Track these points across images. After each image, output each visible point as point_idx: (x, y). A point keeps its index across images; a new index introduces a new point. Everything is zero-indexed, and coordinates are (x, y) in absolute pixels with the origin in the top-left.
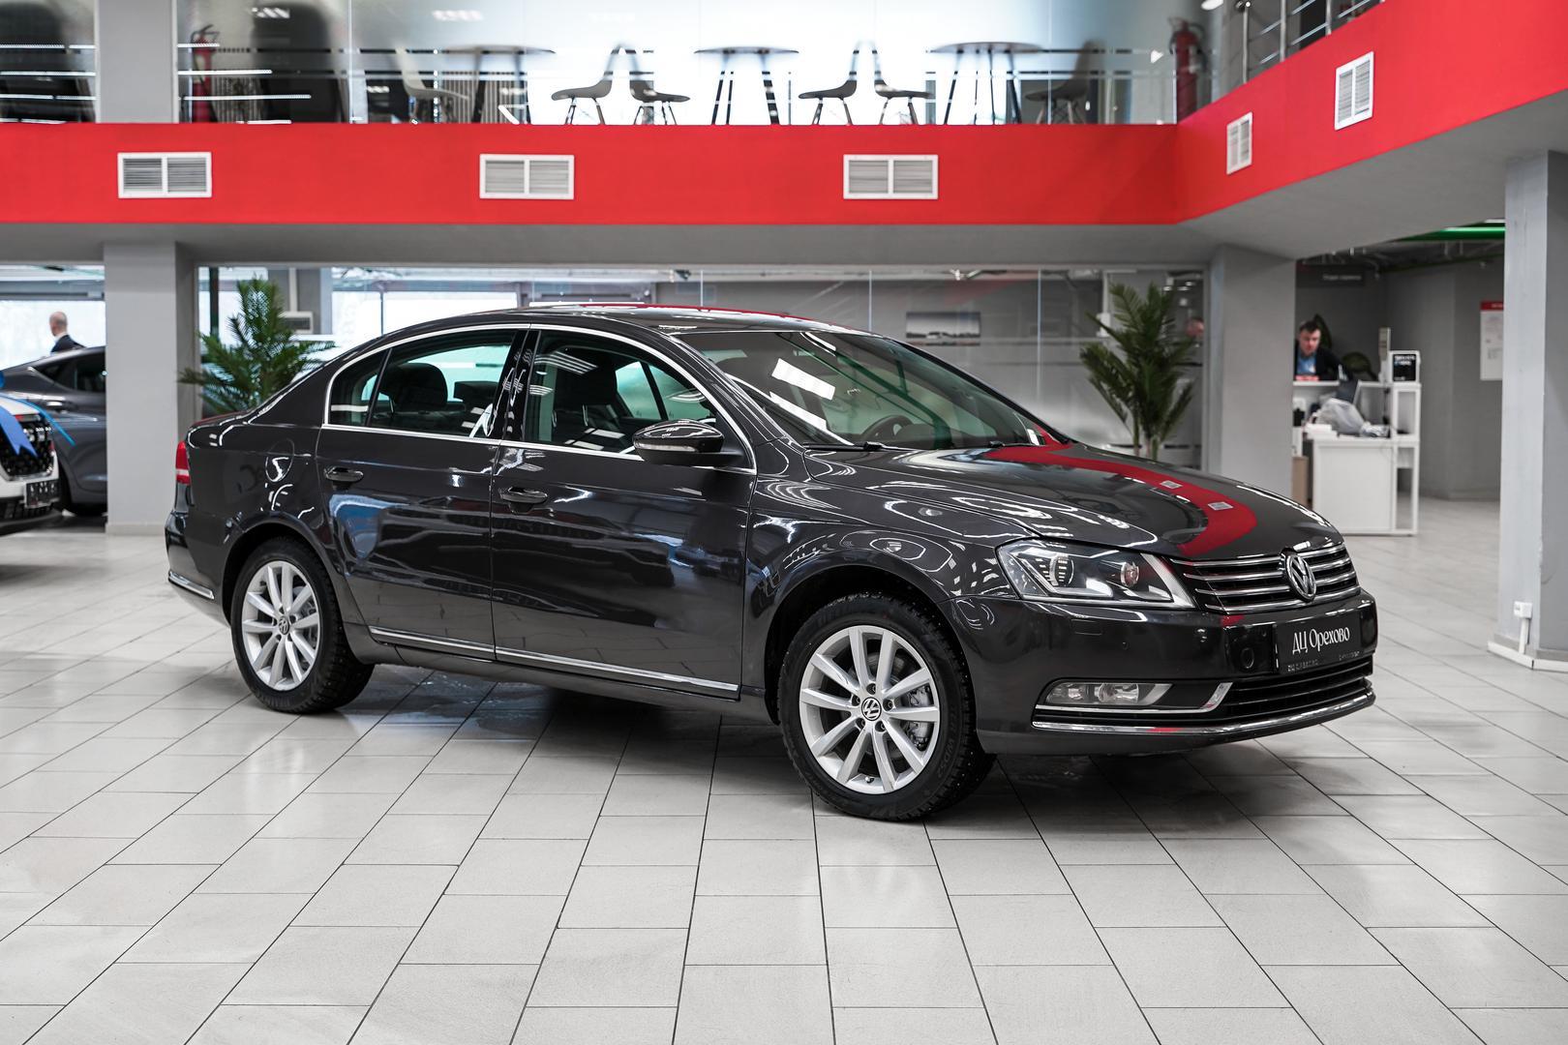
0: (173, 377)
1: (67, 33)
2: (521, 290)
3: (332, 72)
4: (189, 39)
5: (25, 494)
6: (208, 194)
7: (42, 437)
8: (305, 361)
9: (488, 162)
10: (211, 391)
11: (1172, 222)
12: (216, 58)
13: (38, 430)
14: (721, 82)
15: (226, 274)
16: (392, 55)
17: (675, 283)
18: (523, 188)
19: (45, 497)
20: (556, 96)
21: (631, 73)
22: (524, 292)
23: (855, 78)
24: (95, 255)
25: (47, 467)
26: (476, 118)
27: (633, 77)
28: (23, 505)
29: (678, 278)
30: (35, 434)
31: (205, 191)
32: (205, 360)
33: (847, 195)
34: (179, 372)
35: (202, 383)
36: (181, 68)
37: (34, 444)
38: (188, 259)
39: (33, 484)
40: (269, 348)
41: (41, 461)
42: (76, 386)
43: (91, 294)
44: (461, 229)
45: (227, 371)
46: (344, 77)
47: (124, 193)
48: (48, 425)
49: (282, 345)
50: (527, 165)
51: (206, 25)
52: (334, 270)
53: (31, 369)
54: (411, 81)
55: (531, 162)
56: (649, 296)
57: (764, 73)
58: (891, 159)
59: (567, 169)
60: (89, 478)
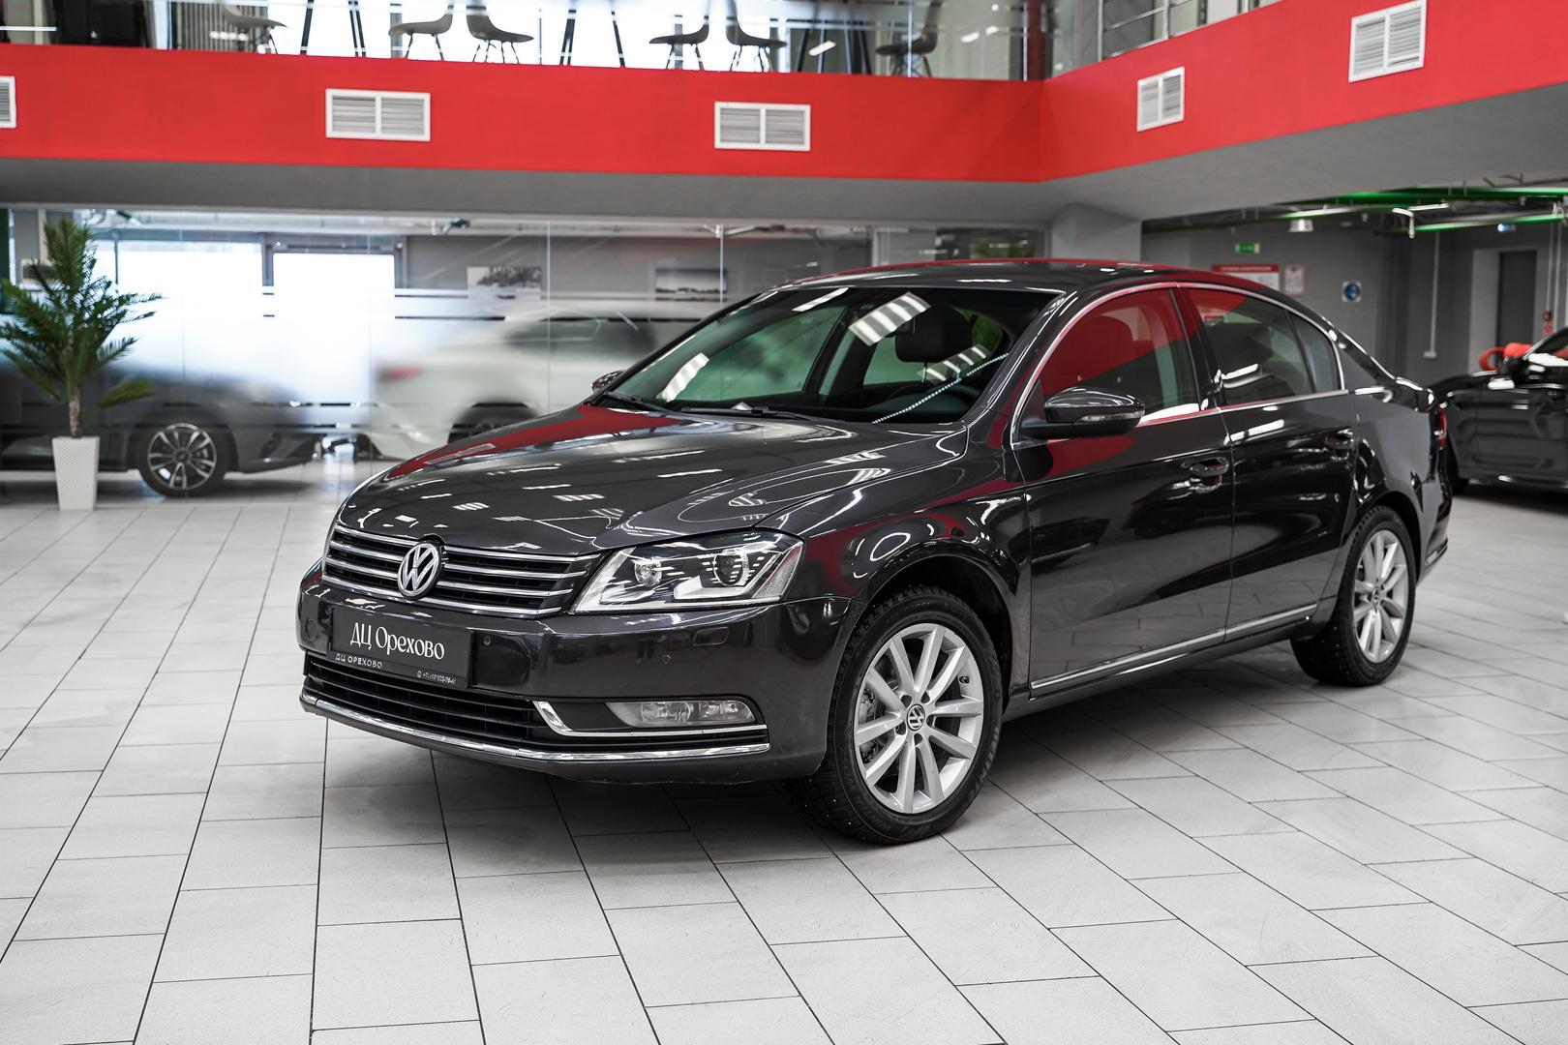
6: (11, 124)
9: (334, 98)
10: (18, 346)
11: (1037, 180)
18: (375, 127)
20: (393, 30)
21: (468, 7)
22: (269, 242)
23: (707, 24)
27: (471, 12)
31: (8, 120)
33: (718, 144)
44: (305, 170)
45: (36, 323)
50: (378, 103)
54: (229, 6)
55: (381, 99)
57: (612, 14)
58: (763, 108)
59: (423, 108)
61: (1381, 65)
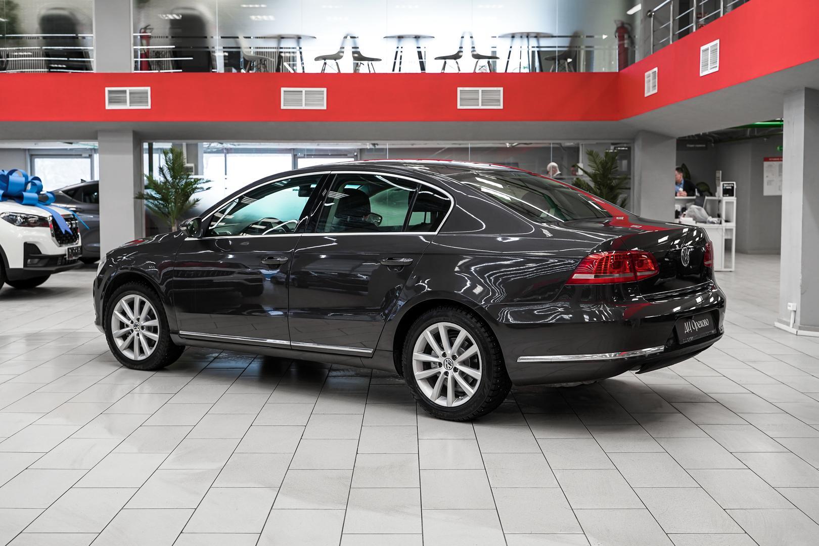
0: (132, 196)
1: (79, 28)
2: (294, 152)
3: (208, 48)
4: (139, 32)
5: (67, 253)
6: (149, 107)
7: (74, 226)
8: (196, 188)
9: (285, 91)
10: (151, 203)
11: (617, 120)
12: (152, 41)
13: (72, 222)
14: (397, 52)
15: (156, 145)
16: (237, 39)
17: (370, 149)
18: (302, 104)
19: (76, 254)
20: (317, 59)
21: (353, 48)
22: (295, 154)
23: (462, 50)
24: (93, 137)
25: (76, 240)
26: (278, 70)
27: (354, 50)
28: (66, 258)
29: (372, 147)
30: (71, 224)
31: (148, 106)
32: (147, 187)
33: (459, 107)
34: (135, 193)
35: (147, 199)
36: (135, 44)
37: (71, 228)
38: (139, 138)
39: (71, 248)
40: (179, 182)
41: (74, 237)
42: (83, 200)
43: (83, 155)
44: (272, 124)
45: (158, 193)
46: (213, 50)
47: (108, 107)
48: (76, 220)
49: (185, 180)
50: (304, 93)
51: (147, 25)
52: (204, 143)
53: (61, 192)
54: (246, 52)
55: (306, 91)
56: (357, 155)
57: (417, 48)
58: (480, 89)
59: (323, 95)
60: (89, 245)
61: (707, 70)
